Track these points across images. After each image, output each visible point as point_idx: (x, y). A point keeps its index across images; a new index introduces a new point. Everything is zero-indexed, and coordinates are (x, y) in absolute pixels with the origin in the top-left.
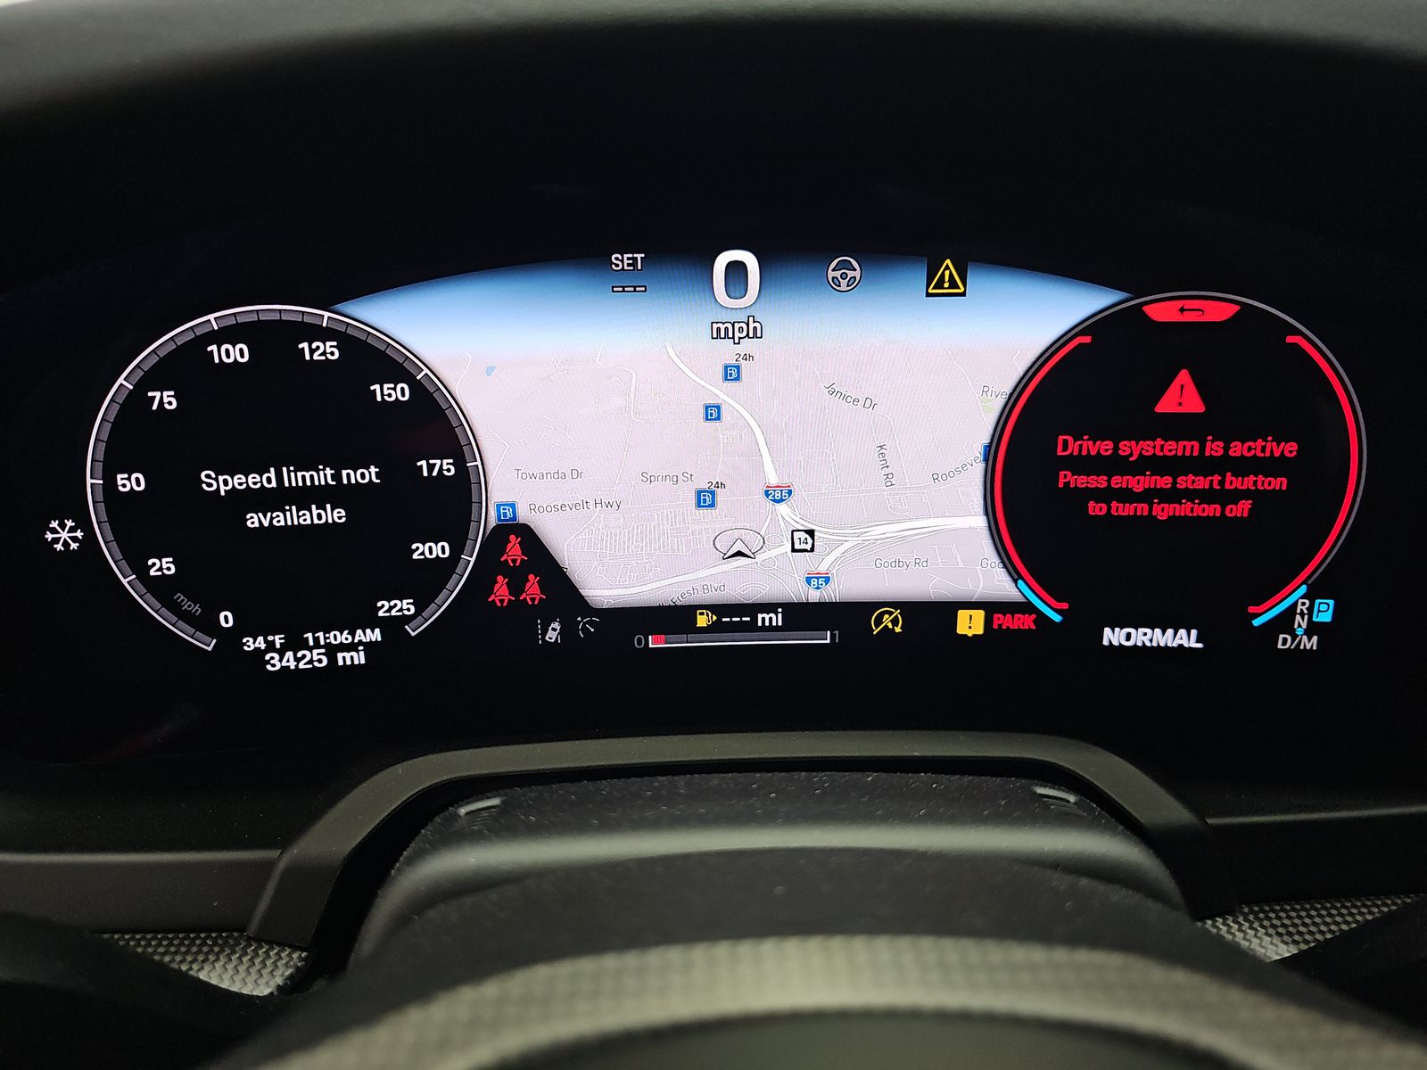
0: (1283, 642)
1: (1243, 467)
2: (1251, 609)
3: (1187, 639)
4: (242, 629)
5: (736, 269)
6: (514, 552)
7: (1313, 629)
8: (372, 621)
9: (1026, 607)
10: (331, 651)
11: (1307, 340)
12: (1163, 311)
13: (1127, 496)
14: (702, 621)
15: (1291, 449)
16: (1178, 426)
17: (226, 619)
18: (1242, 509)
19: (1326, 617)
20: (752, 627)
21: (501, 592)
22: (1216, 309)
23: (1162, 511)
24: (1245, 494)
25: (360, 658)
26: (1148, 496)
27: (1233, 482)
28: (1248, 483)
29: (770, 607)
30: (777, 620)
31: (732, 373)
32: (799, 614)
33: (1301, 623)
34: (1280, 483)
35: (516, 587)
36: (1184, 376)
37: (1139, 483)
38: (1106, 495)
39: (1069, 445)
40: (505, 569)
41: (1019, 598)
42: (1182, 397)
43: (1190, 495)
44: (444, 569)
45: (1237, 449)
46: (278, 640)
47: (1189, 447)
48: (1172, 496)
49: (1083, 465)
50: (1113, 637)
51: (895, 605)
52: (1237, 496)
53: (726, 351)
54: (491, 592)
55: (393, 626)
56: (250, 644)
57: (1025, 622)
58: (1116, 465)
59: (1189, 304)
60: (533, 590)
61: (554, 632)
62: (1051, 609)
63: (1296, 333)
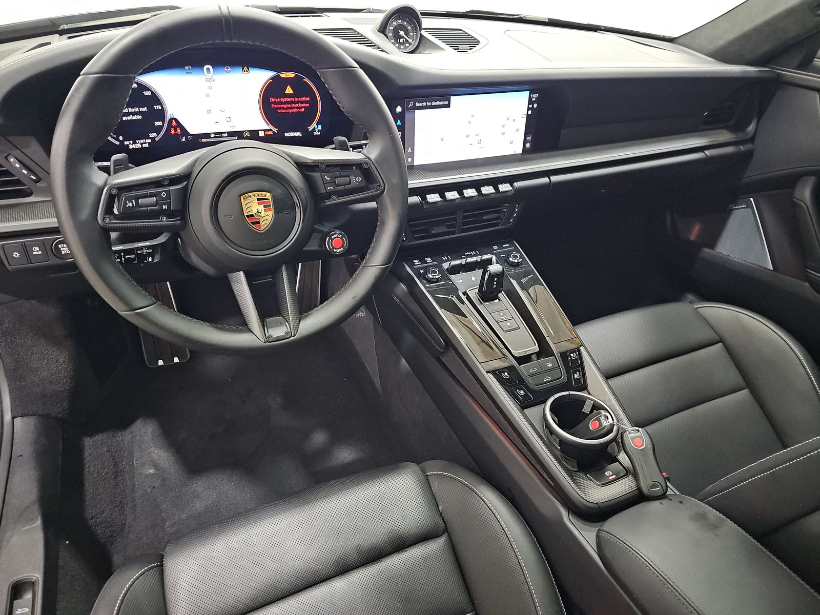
0: (315, 133)
1: (302, 102)
2: (308, 128)
3: (299, 134)
4: (125, 139)
5: (208, 69)
6: (174, 123)
7: (319, 131)
8: (149, 138)
9: (271, 130)
10: (142, 144)
11: (306, 80)
12: (283, 75)
13: (283, 108)
14: (212, 136)
15: (308, 99)
16: (289, 96)
17: (121, 138)
18: (303, 109)
19: (320, 128)
20: (222, 137)
21: (173, 131)
22: (292, 75)
23: (290, 111)
24: (303, 107)
25: (147, 145)
26: (287, 108)
27: (300, 105)
28: (303, 105)
29: (225, 133)
30: (226, 135)
31: (210, 88)
32: (230, 133)
33: (317, 130)
34: (308, 105)
35: (176, 130)
36: (289, 87)
37: (285, 106)
38: (281, 108)
39: (272, 100)
40: (173, 127)
41: (269, 129)
42: (289, 90)
43: (294, 108)
44: (162, 127)
45: (300, 99)
46: (131, 142)
47: (292, 99)
48: (291, 108)
49: (275, 103)
50: (287, 135)
51: (248, 131)
52: (301, 108)
53: (208, 84)
54: (171, 132)
55: (153, 139)
56: (126, 143)
57: (271, 133)
58: (281, 103)
59: (287, 74)
60: (179, 131)
61: (184, 139)
62: (275, 130)
63: (305, 79)
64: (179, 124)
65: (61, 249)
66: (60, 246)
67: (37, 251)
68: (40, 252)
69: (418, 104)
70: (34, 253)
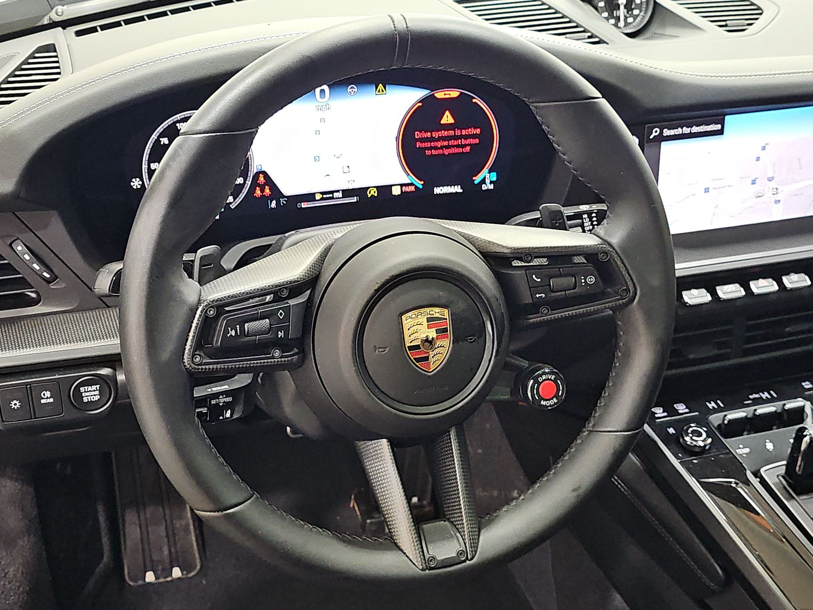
0: (484, 187)
1: (466, 137)
2: (474, 178)
3: (457, 189)
5: (323, 91)
6: (262, 179)
7: (491, 182)
9: (412, 184)
11: (477, 100)
12: (440, 95)
13: (436, 148)
14: (318, 197)
15: (478, 131)
16: (448, 127)
18: (468, 148)
19: (494, 179)
20: (332, 198)
21: (258, 192)
22: (454, 94)
23: (446, 152)
24: (468, 145)
26: (442, 148)
27: (464, 142)
28: (468, 142)
29: (338, 191)
30: (340, 195)
31: (322, 120)
32: (347, 193)
33: (488, 181)
34: (477, 141)
35: (262, 191)
36: (447, 113)
37: (439, 144)
38: (431, 148)
39: (417, 135)
40: (259, 185)
41: (410, 182)
42: (447, 119)
43: (453, 146)
44: (242, 186)
45: (464, 132)
47: (451, 133)
48: (448, 147)
49: (422, 140)
50: (437, 190)
51: (374, 187)
52: (466, 145)
53: (321, 114)
54: (255, 193)
55: (227, 206)
57: (412, 188)
58: (432, 139)
59: (447, 93)
60: (267, 191)
61: (274, 204)
62: (419, 184)
63: (475, 98)
64: (269, 181)
65: (83, 395)
66: (82, 389)
67: (47, 398)
68: (51, 400)
69: (666, 132)
70: (43, 401)
